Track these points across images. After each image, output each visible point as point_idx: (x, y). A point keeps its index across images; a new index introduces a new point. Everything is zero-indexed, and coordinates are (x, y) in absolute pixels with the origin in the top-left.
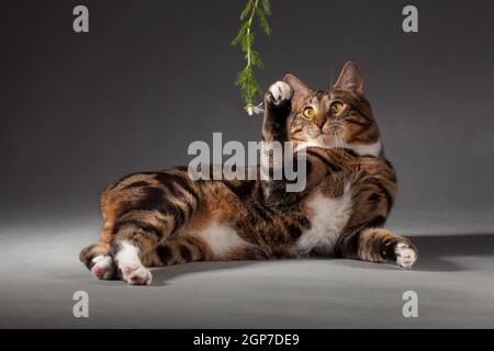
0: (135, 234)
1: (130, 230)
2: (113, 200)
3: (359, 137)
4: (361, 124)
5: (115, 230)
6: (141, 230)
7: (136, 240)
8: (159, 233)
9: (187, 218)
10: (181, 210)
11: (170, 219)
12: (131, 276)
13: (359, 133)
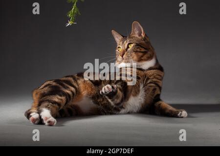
0: (48, 105)
1: (46, 104)
2: (37, 94)
3: (143, 58)
4: (142, 52)
5: (39, 105)
6: (51, 104)
7: (49, 108)
8: (59, 104)
9: (72, 97)
10: (68, 94)
11: (63, 98)
12: (47, 121)
13: (142, 56)
